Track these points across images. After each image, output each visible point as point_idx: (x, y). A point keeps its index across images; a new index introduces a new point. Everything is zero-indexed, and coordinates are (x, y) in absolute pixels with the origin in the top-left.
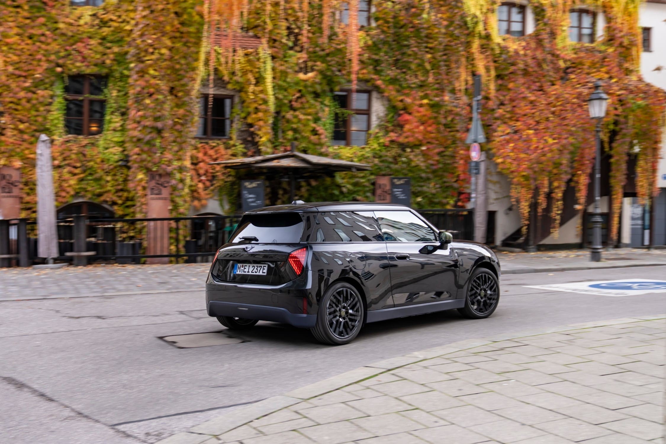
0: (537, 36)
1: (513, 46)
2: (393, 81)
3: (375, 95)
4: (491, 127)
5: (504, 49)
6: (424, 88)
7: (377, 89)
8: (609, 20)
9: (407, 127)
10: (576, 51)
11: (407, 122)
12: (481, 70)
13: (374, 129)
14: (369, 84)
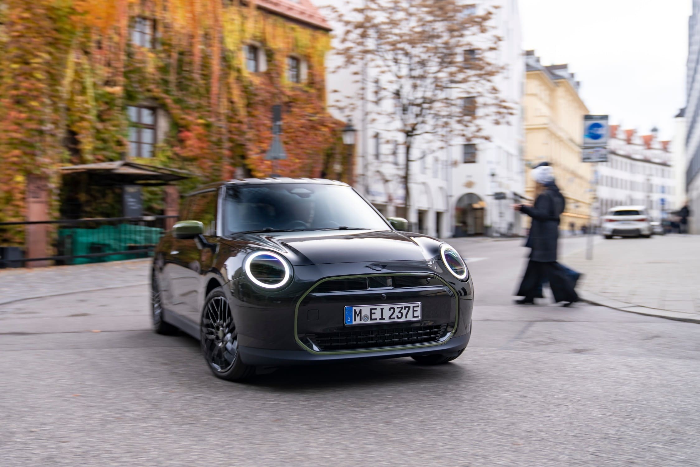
0: (268, 74)
1: (257, 81)
2: (178, 101)
3: (161, 113)
4: (244, 147)
5: (251, 83)
6: (201, 110)
7: (164, 107)
8: (310, 67)
9: (189, 142)
10: (293, 89)
11: (188, 138)
12: (236, 99)
13: (161, 144)
14: (158, 102)
